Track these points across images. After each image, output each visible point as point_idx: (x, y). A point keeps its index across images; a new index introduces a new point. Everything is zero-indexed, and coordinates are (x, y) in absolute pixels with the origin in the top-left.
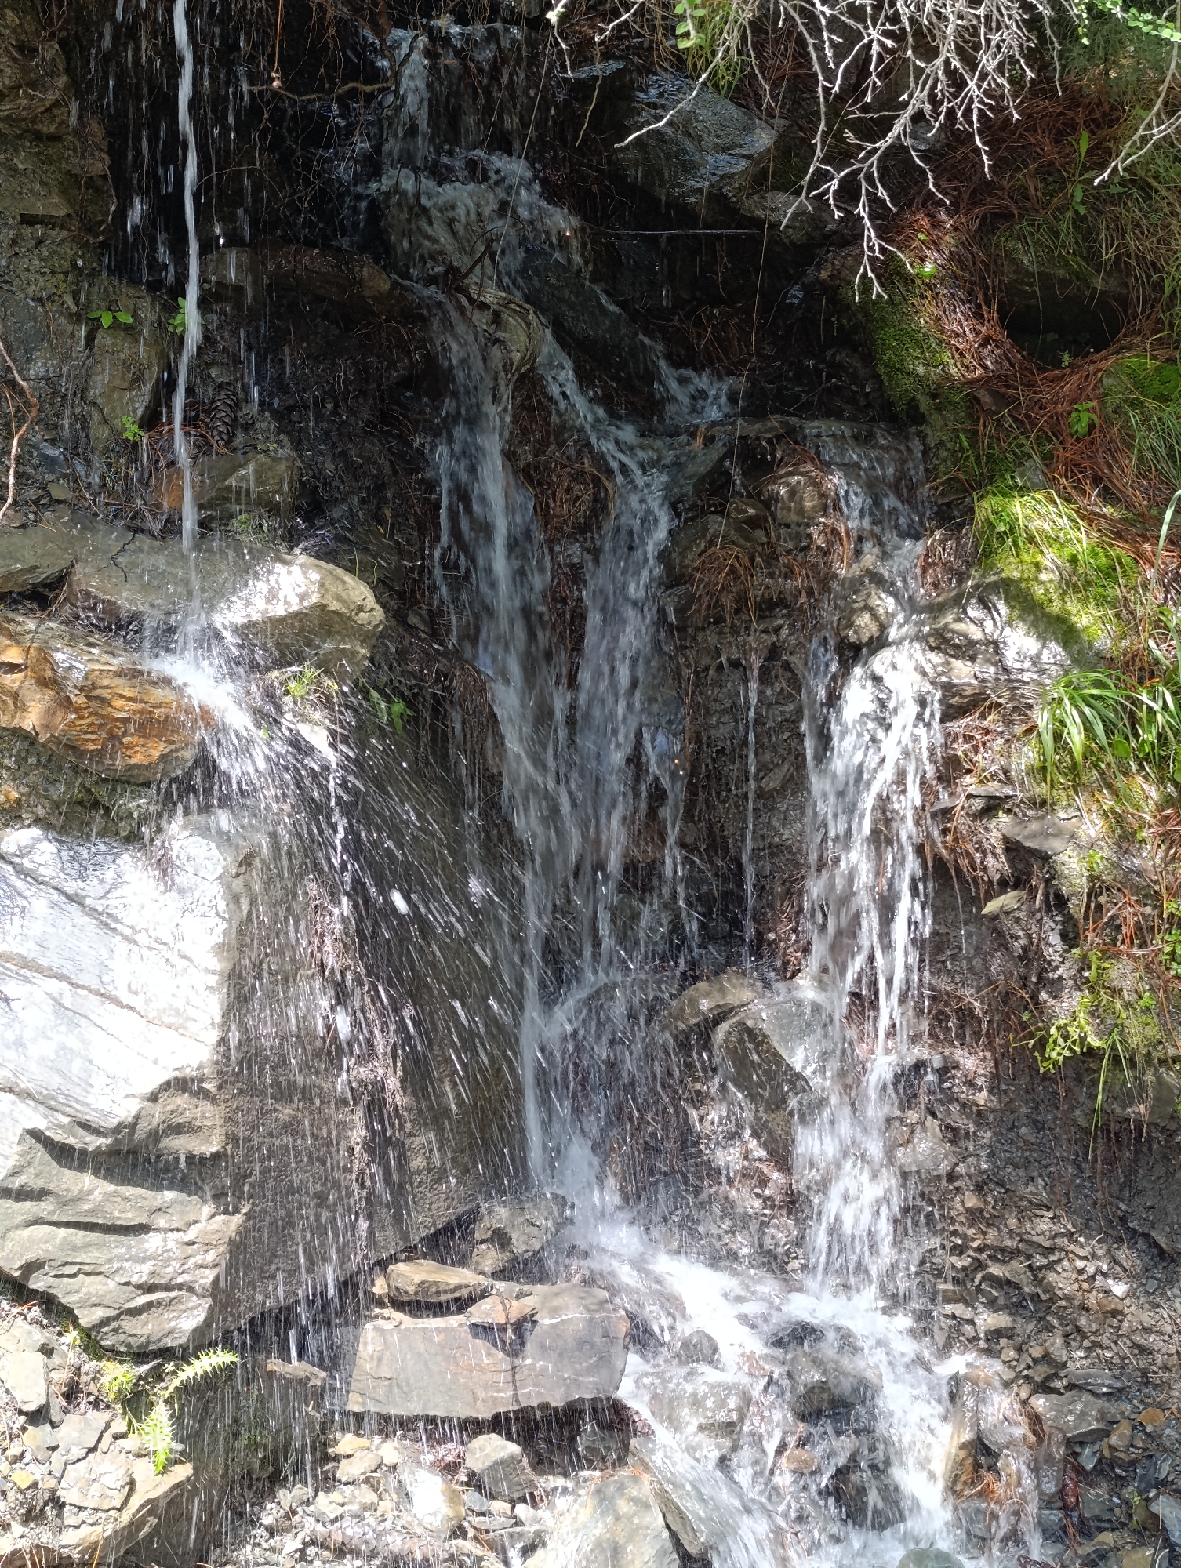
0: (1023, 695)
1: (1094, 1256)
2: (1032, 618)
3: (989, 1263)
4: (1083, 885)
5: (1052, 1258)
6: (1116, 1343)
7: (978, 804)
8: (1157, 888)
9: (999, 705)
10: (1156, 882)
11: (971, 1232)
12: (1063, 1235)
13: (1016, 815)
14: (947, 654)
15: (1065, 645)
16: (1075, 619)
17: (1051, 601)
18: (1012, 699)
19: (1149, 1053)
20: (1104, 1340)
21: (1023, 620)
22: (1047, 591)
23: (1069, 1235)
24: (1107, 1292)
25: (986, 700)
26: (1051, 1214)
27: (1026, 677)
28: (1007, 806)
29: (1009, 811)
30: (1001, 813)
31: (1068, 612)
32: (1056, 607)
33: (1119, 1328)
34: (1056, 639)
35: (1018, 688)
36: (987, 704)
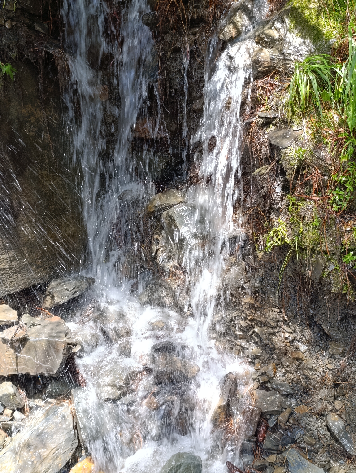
0: (290, 67)
1: (295, 331)
2: (300, 27)
3: (256, 326)
4: (296, 164)
5: (276, 330)
6: (296, 372)
7: (261, 121)
8: (330, 168)
9: (279, 72)
10: (330, 165)
11: (248, 313)
12: (282, 321)
13: (277, 126)
14: (262, 45)
15: (314, 42)
16: (321, 28)
17: (312, 19)
18: (285, 69)
19: (313, 248)
20: (291, 369)
21: (296, 29)
22: (311, 13)
23: (285, 321)
24: (297, 349)
25: (274, 69)
26: (278, 311)
27: (292, 58)
28: (274, 122)
29: (274, 125)
30: (271, 126)
31: (319, 25)
32: (313, 22)
33: (299, 366)
34: (310, 38)
35: (288, 64)
36: (274, 71)
